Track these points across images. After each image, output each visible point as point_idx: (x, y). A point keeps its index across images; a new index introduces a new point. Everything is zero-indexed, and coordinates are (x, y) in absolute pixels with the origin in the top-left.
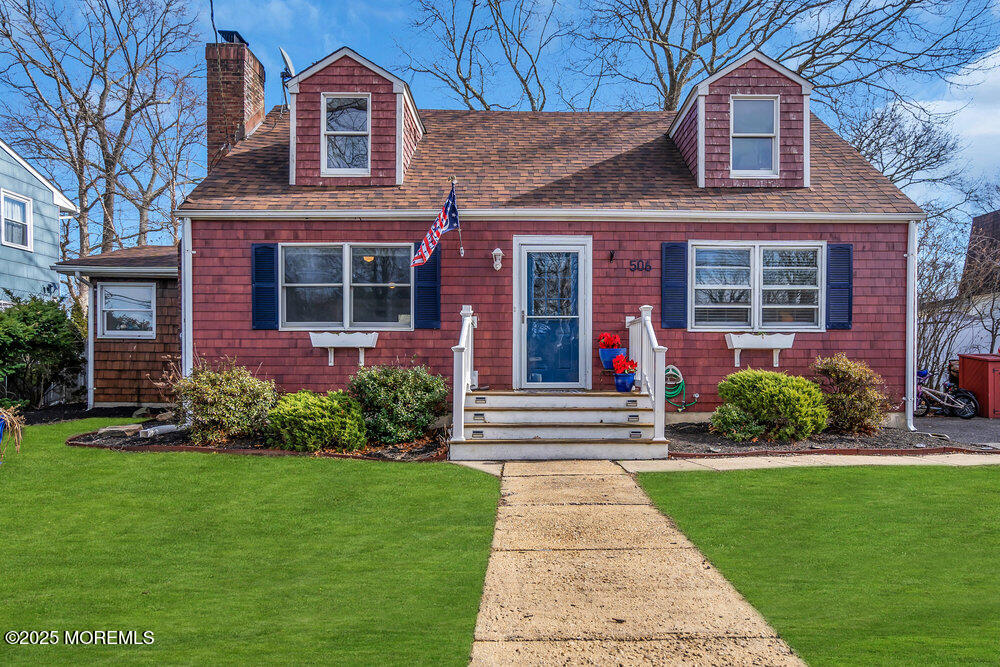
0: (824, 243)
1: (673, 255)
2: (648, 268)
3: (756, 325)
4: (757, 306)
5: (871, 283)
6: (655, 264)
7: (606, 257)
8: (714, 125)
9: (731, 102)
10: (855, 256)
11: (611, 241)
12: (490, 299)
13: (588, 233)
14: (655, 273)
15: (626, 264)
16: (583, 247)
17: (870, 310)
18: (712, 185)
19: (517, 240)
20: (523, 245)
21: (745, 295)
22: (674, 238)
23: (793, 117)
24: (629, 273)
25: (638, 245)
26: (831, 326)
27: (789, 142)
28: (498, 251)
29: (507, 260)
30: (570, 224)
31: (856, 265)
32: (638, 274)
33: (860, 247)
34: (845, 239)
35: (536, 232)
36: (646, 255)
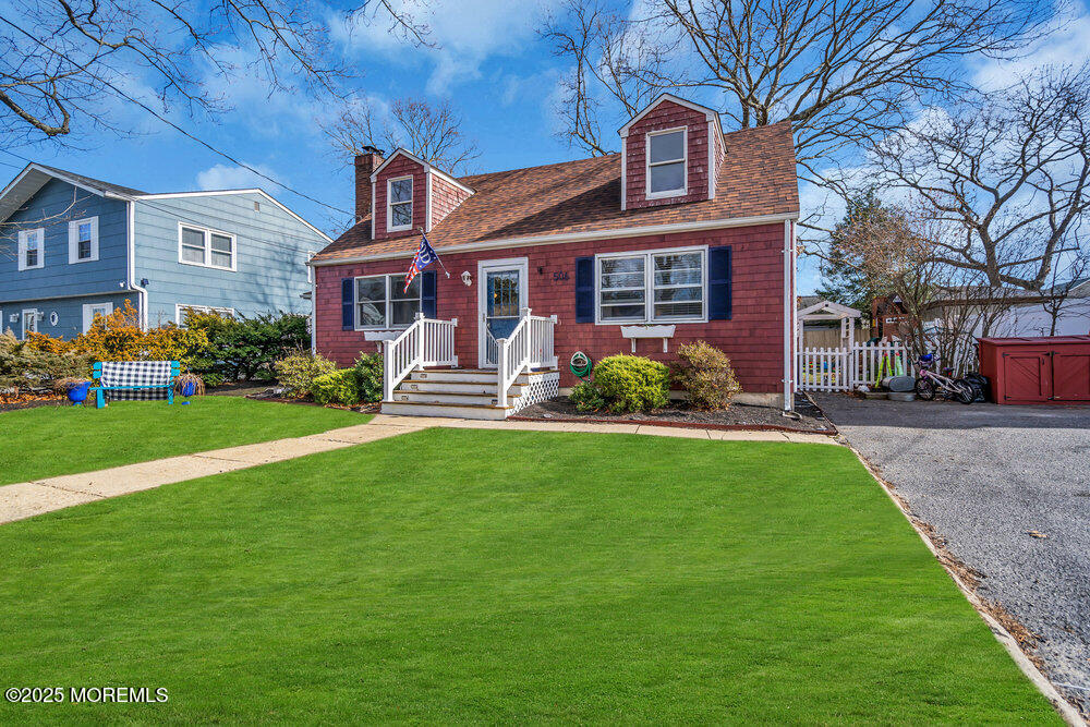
0: (706, 247)
1: (585, 267)
2: (566, 278)
3: (650, 319)
4: (649, 303)
5: (750, 278)
6: (572, 274)
7: (538, 271)
8: (633, 159)
9: (648, 139)
10: (735, 255)
11: (541, 259)
12: (464, 306)
13: (525, 255)
14: (572, 281)
15: (551, 276)
16: (522, 265)
17: (750, 302)
18: (632, 207)
19: (481, 264)
20: (485, 268)
21: (640, 295)
22: (584, 253)
23: (699, 142)
24: (553, 283)
25: (560, 261)
26: (713, 317)
27: (696, 163)
28: (467, 273)
29: (474, 278)
30: (514, 250)
31: (735, 263)
32: (560, 282)
33: (739, 247)
34: (724, 242)
35: (493, 258)
36: (564, 269)
